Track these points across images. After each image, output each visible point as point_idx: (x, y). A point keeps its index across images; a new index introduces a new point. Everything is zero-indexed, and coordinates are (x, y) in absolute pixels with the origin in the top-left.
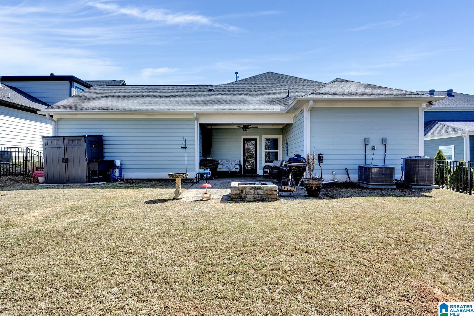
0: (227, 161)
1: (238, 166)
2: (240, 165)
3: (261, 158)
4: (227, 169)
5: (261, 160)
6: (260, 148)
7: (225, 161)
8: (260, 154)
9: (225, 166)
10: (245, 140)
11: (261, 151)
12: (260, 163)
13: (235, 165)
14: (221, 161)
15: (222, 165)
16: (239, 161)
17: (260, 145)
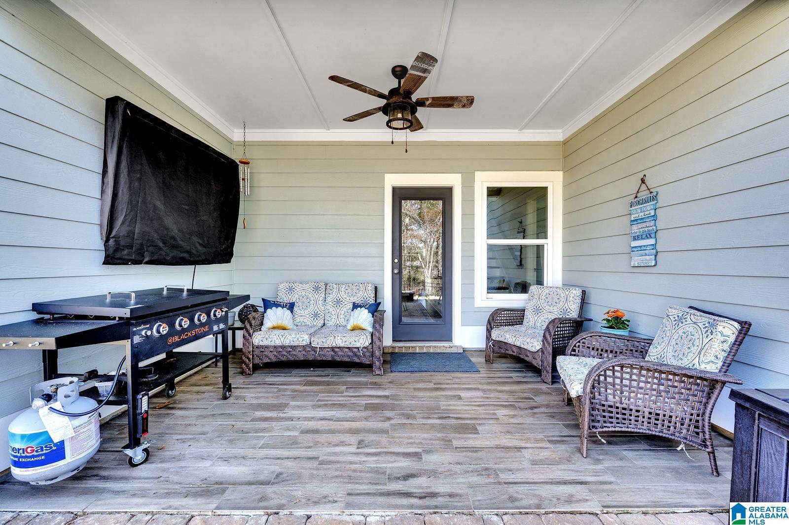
0: (317, 289)
1: (364, 318)
2: (375, 309)
3: (469, 271)
4: (306, 337)
5: (469, 284)
6: (469, 229)
7: (309, 287)
8: (469, 256)
9: (307, 312)
10: (401, 195)
11: (469, 242)
12: (469, 296)
13: (355, 306)
14: (290, 290)
15: (291, 307)
16: (371, 288)
17: (469, 215)
